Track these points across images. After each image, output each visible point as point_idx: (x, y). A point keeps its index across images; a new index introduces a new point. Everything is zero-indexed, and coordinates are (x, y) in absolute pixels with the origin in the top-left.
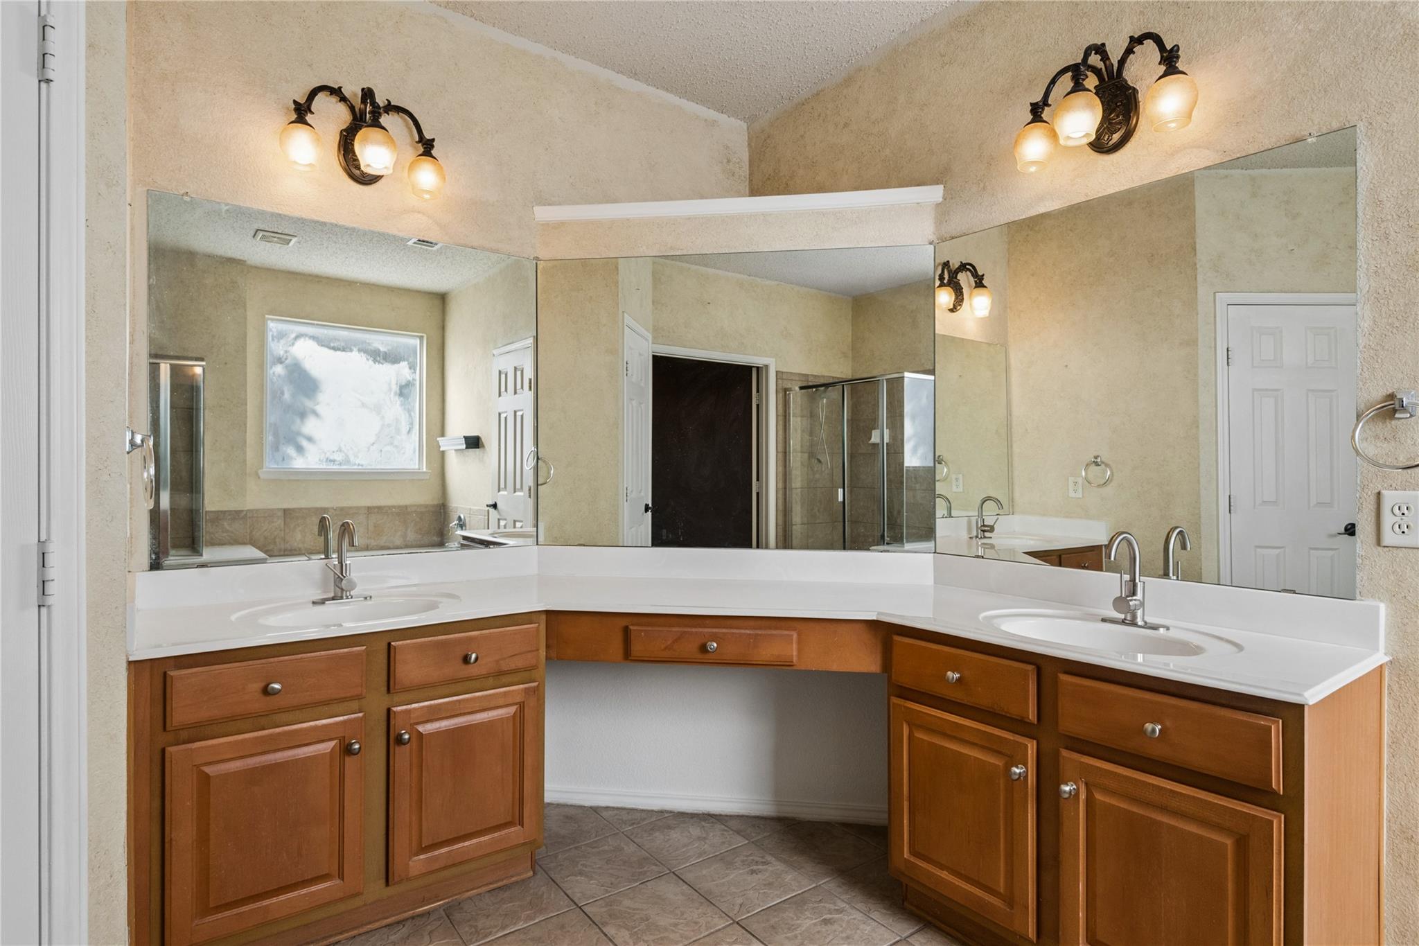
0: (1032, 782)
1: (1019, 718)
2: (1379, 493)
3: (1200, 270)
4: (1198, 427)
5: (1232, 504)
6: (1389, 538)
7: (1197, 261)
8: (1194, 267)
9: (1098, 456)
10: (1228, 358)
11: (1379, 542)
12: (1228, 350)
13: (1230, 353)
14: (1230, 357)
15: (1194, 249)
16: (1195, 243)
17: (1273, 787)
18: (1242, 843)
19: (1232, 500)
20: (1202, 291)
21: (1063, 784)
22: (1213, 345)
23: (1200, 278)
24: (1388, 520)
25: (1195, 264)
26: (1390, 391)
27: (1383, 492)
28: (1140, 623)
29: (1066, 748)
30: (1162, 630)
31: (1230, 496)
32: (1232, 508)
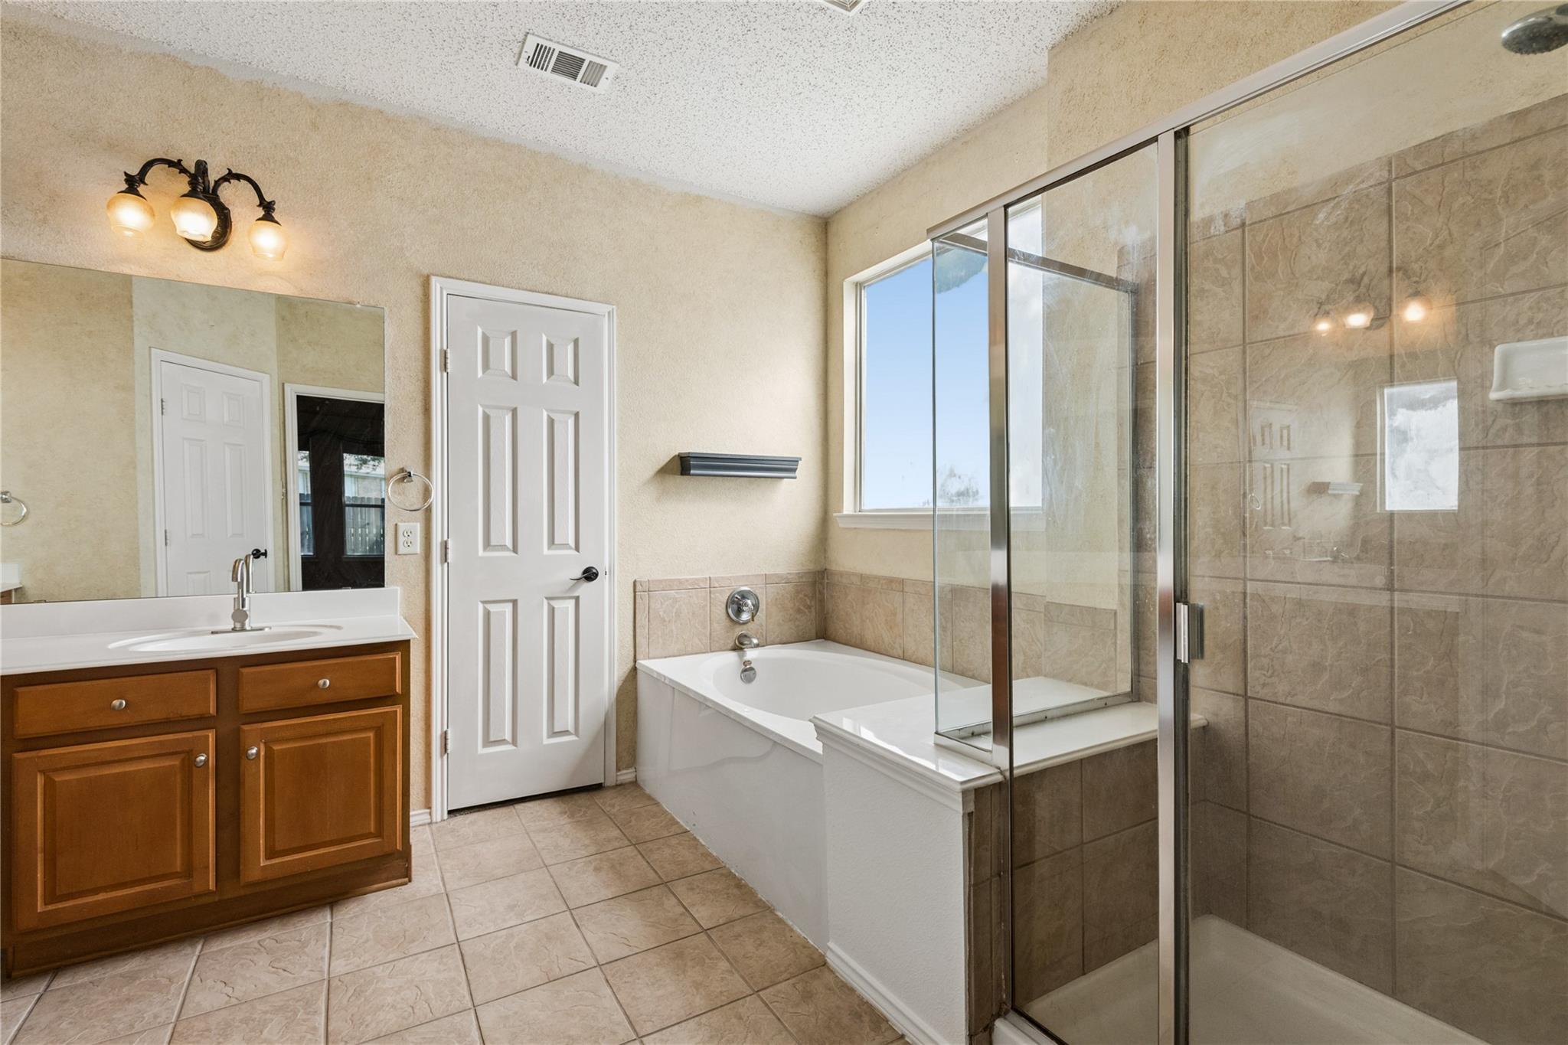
0: (213, 764)
1: (198, 717)
2: (396, 525)
3: (136, 323)
4: (135, 468)
5: (168, 538)
6: (402, 549)
7: (134, 314)
8: (130, 318)
9: (8, 492)
10: (162, 408)
11: (396, 553)
12: (162, 401)
13: (164, 403)
14: (164, 407)
15: (131, 302)
16: (131, 296)
17: (397, 691)
18: (379, 731)
19: (168, 534)
20: (138, 342)
21: (248, 750)
22: (148, 394)
23: (136, 330)
24: (401, 539)
25: (132, 316)
26: (402, 467)
27: (399, 524)
28: (248, 628)
29: (243, 724)
30: (266, 629)
31: (166, 532)
32: (168, 541)
